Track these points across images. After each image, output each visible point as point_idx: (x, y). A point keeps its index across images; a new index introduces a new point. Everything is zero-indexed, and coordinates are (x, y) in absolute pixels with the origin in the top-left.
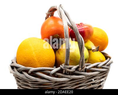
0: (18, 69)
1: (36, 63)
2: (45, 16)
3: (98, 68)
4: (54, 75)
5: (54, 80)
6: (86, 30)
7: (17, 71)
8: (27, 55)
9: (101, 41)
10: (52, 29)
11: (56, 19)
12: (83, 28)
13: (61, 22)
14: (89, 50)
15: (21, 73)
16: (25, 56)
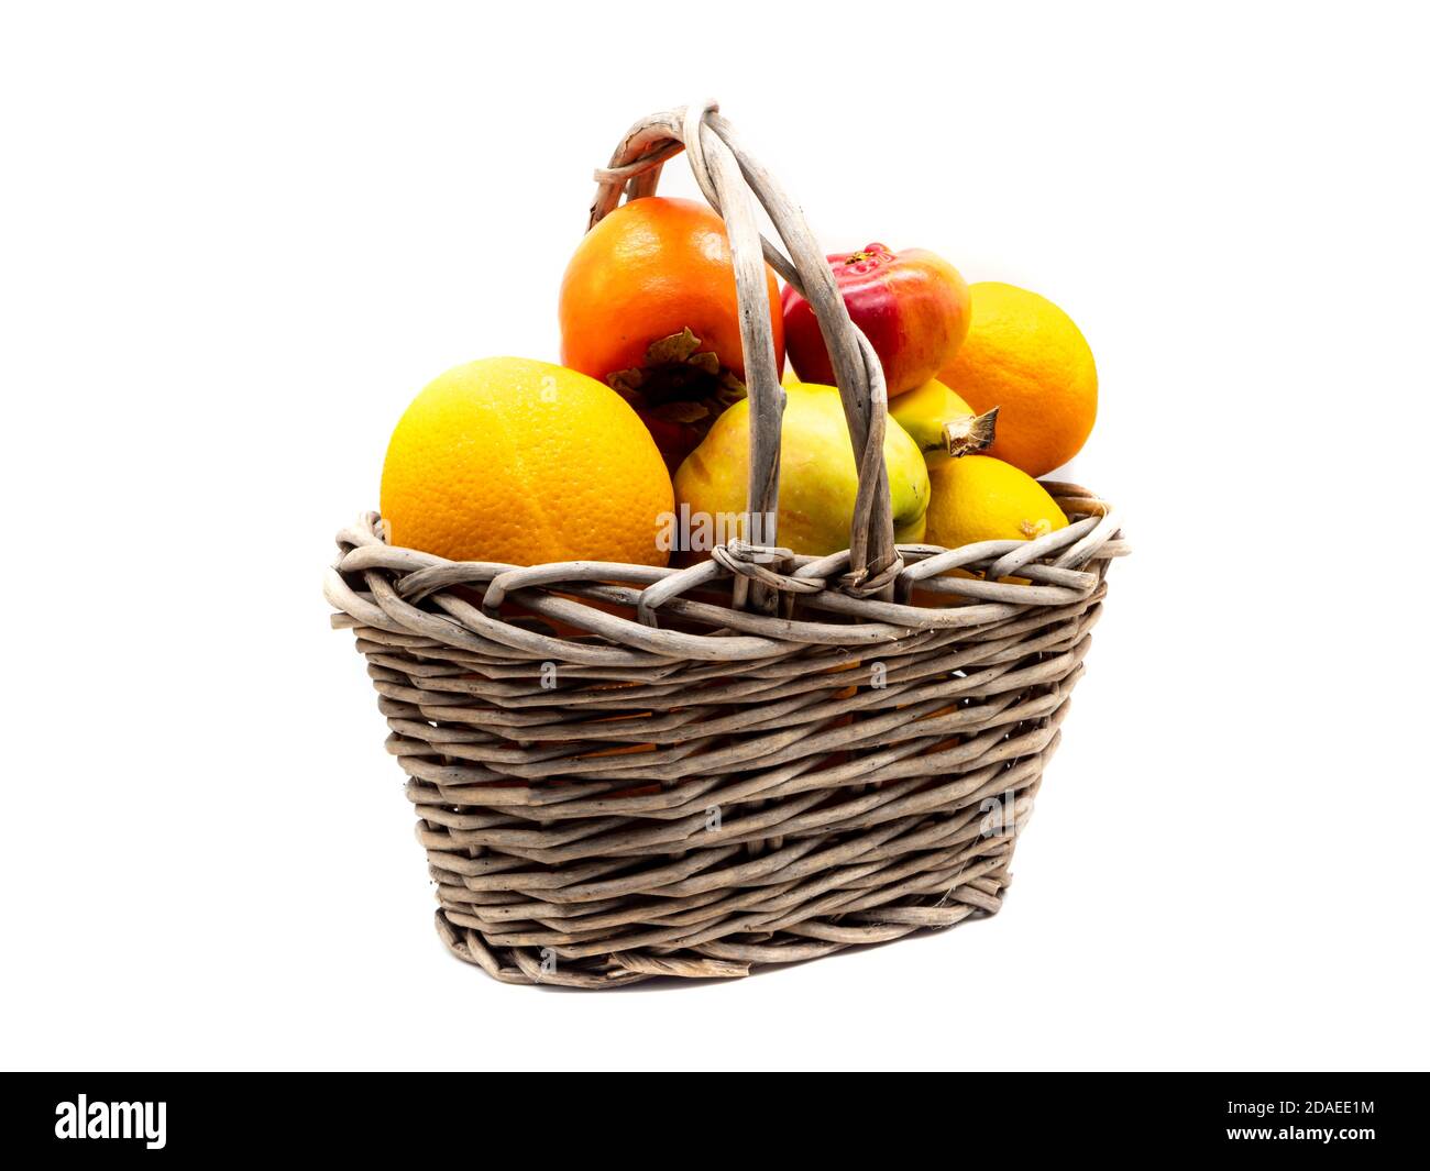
0: (404, 584)
1: (537, 532)
2: (591, 193)
3: (995, 579)
4: (668, 615)
5: (670, 647)
6: (906, 301)
7: (392, 596)
8: (470, 476)
9: (1032, 386)
10: (645, 294)
11: (674, 217)
12: (885, 280)
13: (716, 237)
14: (935, 450)
15: (429, 605)
16: (458, 487)
